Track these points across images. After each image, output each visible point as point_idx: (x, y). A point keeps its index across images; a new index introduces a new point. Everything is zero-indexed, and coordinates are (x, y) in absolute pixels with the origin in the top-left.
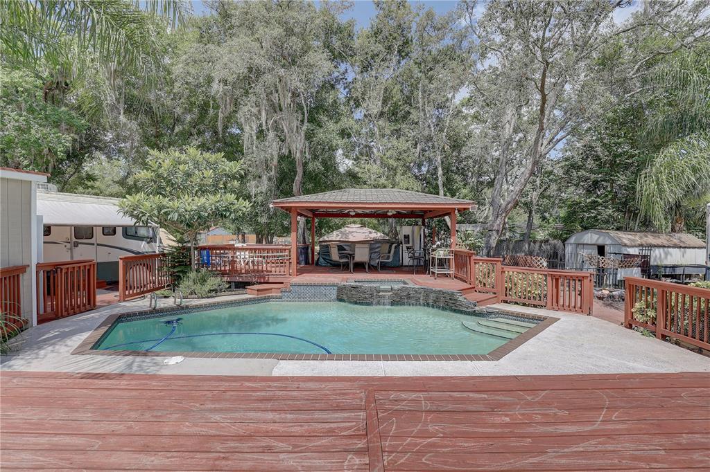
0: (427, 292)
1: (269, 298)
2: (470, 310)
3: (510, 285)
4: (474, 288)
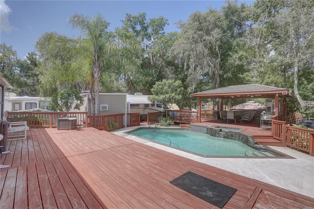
0: (240, 134)
1: (184, 129)
2: (252, 145)
3: (292, 138)
4: (273, 136)
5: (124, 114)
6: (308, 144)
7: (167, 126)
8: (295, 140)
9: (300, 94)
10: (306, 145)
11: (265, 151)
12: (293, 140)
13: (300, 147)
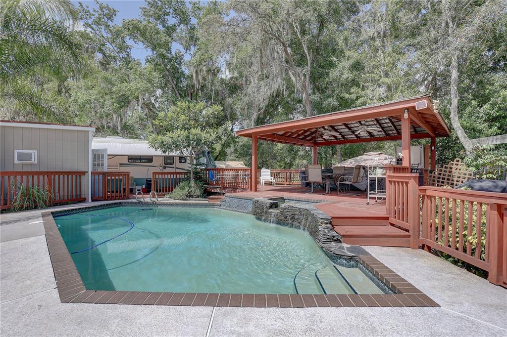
3: (437, 221)
4: (387, 219)
5: (84, 173)
6: (484, 242)
7: (183, 200)
8: (443, 228)
9: (464, 128)
10: (477, 244)
11: (352, 263)
12: (437, 229)
13: (457, 249)
